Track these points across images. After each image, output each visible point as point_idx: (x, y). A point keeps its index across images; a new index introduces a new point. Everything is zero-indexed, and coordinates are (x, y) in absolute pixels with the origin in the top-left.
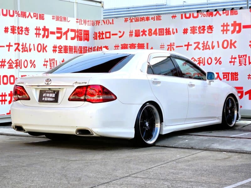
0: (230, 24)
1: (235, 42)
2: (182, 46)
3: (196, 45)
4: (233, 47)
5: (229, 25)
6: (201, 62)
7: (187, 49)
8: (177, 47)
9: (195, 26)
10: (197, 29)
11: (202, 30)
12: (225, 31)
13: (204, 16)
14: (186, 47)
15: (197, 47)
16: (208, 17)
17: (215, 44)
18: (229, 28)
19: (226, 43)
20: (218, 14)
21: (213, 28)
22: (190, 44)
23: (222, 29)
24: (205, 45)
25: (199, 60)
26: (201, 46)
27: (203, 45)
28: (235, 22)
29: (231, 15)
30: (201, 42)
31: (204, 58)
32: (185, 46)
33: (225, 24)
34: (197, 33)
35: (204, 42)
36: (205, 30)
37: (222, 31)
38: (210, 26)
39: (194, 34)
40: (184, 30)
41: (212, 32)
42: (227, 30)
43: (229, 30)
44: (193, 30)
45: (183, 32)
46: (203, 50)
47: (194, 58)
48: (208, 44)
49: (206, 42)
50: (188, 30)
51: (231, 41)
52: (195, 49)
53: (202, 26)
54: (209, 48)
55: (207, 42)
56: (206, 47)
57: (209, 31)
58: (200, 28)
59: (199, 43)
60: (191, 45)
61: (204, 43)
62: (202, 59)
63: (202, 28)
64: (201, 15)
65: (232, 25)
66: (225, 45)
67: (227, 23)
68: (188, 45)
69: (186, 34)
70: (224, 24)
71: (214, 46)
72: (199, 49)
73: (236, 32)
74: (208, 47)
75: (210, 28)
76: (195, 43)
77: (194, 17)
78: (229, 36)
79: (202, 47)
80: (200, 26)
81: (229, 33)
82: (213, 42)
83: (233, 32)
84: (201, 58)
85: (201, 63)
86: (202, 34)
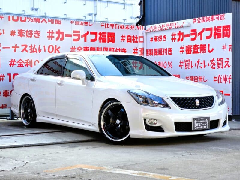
0: (55, 31)
1: (59, 48)
2: (9, 48)
3: (24, 47)
4: (57, 52)
5: (54, 33)
6: (29, 63)
7: (15, 51)
8: (3, 48)
9: (23, 29)
10: (25, 32)
11: (30, 34)
12: (50, 37)
13: (31, 21)
14: (14, 49)
15: (25, 50)
16: (35, 23)
17: (42, 48)
18: (54, 35)
19: (51, 48)
20: (44, 21)
21: (40, 33)
22: (17, 46)
23: (48, 35)
24: (33, 48)
25: (26, 62)
26: (28, 49)
27: (30, 48)
28: (59, 30)
29: (56, 24)
30: (29, 45)
31: (32, 60)
32: (13, 47)
33: (51, 31)
34: (24, 36)
35: (31, 45)
36: (33, 34)
37: (48, 37)
38: (37, 31)
39: (21, 37)
40: (12, 32)
41: (39, 37)
42: (52, 37)
43: (54, 37)
44: (21, 33)
45: (11, 34)
46: (31, 52)
47: (22, 59)
48: (35, 48)
49: (33, 46)
50: (15, 32)
51: (56, 46)
52: (22, 51)
53: (30, 31)
54: (36, 52)
55: (35, 46)
56: (33, 50)
57: (36, 36)
58: (27, 31)
59: (26, 46)
60: (19, 47)
61: (31, 47)
62: (30, 61)
63: (29, 32)
64: (29, 20)
65: (57, 33)
66: (51, 50)
67: (52, 31)
68: (16, 47)
69: (14, 36)
70: (49, 30)
71: (41, 50)
72: (27, 51)
73: (60, 39)
74: (35, 50)
75: (38, 33)
76: (22, 46)
77: (22, 21)
78: (54, 42)
79: (30, 50)
80: (27, 30)
81: (54, 39)
82: (40, 46)
83: (57, 39)
84: (28, 60)
85: (29, 65)
86: (29, 38)
